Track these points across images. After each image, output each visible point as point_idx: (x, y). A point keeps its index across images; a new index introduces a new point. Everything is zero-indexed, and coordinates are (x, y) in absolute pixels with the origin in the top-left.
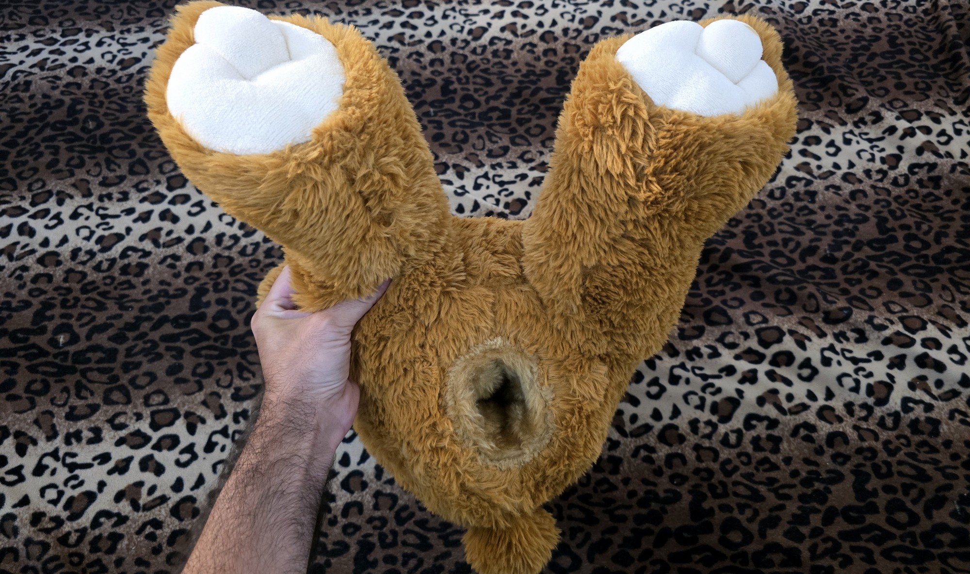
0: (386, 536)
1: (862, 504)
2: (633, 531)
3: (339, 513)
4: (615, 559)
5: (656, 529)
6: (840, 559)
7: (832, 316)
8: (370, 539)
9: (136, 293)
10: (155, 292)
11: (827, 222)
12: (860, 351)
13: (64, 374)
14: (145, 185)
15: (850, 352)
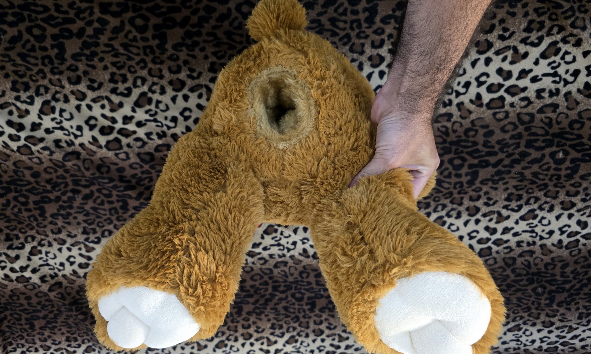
0: (357, 27)
1: (61, 40)
2: (203, 27)
3: (386, 42)
4: (214, 10)
5: (188, 27)
6: (75, 7)
7: (75, 156)
8: (367, 25)
9: (514, 182)
10: (500, 183)
11: (76, 215)
12: (59, 134)
13: (559, 133)
14: (506, 251)
15: (65, 134)
